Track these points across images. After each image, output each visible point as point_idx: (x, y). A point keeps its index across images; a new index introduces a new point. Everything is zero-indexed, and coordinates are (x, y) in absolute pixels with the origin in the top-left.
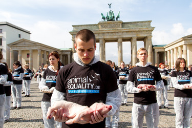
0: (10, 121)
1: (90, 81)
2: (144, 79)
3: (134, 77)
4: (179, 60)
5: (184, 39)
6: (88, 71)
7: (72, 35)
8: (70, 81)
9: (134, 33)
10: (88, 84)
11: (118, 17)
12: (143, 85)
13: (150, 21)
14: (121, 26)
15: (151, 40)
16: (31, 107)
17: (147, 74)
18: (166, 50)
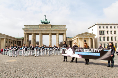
5: (78, 35)
7: (24, 30)
9: (57, 31)
11: (49, 22)
14: (51, 27)
18: (73, 40)
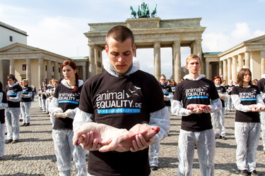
0: (4, 160)
1: (128, 96)
2: (195, 97)
3: (181, 95)
4: (243, 72)
5: (247, 44)
6: (124, 83)
7: (88, 37)
8: (100, 97)
9: (176, 35)
10: (125, 101)
11: (154, 13)
12: (194, 106)
13: (200, 19)
14: (158, 25)
15: (200, 45)
16: (33, 140)
17: (199, 90)
18: (221, 59)
